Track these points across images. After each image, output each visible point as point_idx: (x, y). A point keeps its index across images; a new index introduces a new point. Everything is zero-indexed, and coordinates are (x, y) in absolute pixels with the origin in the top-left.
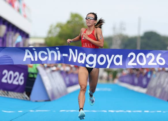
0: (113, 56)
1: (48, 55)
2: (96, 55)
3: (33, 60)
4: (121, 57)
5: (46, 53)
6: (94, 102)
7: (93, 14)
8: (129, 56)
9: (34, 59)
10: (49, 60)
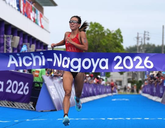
0: (98, 60)
1: (32, 61)
2: (80, 59)
3: (17, 65)
4: (107, 61)
5: (30, 59)
6: (81, 108)
7: (77, 17)
8: (115, 59)
9: (19, 64)
10: (34, 65)
